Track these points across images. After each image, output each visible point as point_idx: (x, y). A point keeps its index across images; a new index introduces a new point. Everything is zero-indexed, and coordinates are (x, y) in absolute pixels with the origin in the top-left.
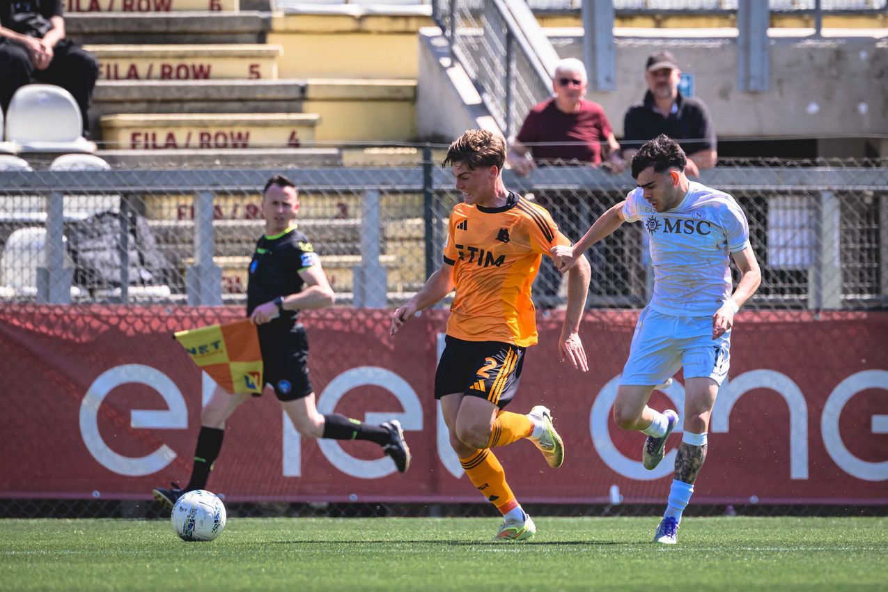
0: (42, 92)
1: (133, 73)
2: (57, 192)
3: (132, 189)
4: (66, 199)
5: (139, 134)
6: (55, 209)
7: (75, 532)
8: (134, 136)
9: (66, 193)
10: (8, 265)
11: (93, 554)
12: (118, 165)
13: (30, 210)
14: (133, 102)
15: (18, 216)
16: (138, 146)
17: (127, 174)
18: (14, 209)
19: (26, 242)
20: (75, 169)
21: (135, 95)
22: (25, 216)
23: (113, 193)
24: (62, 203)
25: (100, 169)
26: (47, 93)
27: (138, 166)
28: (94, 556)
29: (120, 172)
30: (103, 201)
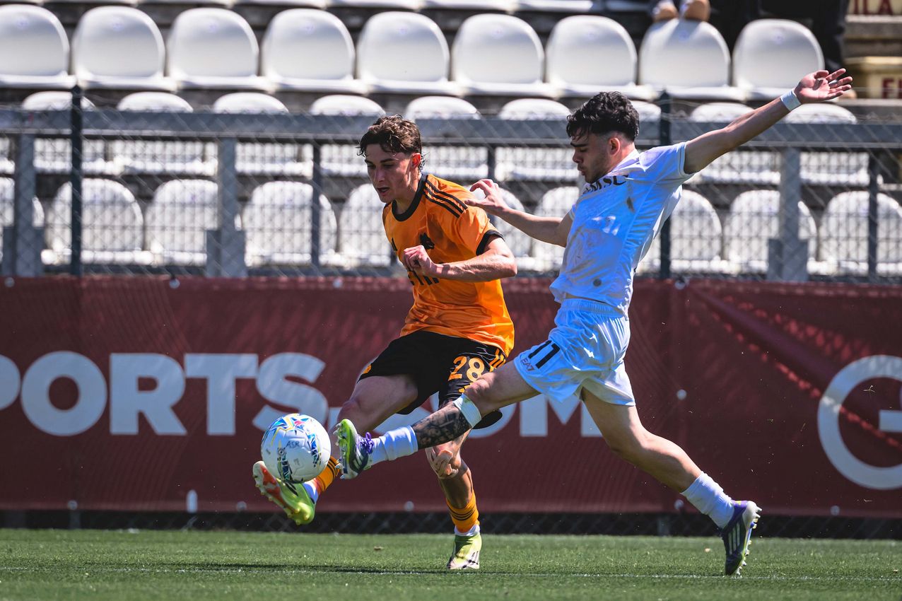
0: (775, 28)
1: (885, 7)
2: (795, 148)
3: (884, 145)
4: (804, 157)
5: (891, 81)
6: (790, 170)
7: (812, 554)
8: (886, 83)
9: (805, 150)
10: (734, 234)
11: (836, 581)
12: (868, 117)
13: (761, 169)
14: (886, 41)
15: (746, 176)
16: (890, 95)
17: (877, 128)
18: (741, 168)
19: (755, 208)
20: (816, 120)
21: (888, 34)
22: (755, 177)
23: (860, 150)
24: (798, 161)
25: (845, 122)
26: (783, 29)
27: (891, 118)
28: (838, 583)
29: (870, 126)
30: (848, 160)
